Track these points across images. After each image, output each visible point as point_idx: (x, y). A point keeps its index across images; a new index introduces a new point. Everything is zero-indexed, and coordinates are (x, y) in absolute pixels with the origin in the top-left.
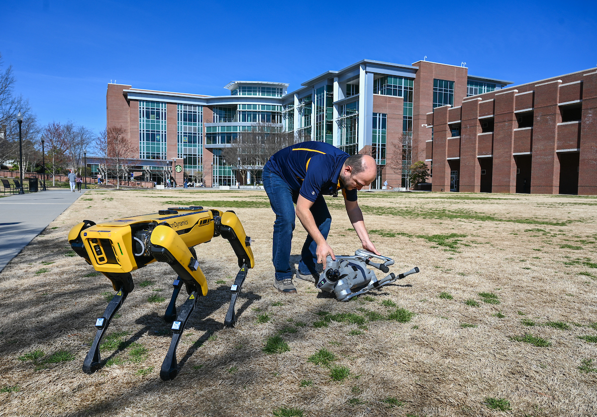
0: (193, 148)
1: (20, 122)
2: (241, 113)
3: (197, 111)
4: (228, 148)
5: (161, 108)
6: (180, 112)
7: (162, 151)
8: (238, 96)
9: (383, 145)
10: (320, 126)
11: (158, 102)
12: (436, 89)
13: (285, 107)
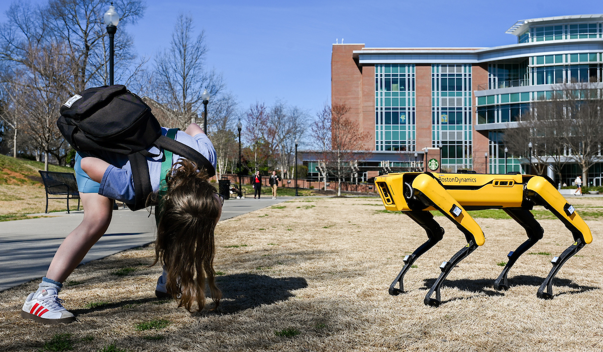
0: (456, 131)
1: (206, 103)
2: (535, 71)
3: (463, 73)
4: (512, 129)
5: (407, 74)
6: (435, 77)
7: (409, 139)
8: (530, 43)
11: (403, 65)
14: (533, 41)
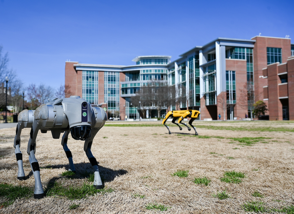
0: (113, 97)
2: (142, 75)
3: (116, 75)
4: (134, 97)
5: (95, 74)
6: (106, 76)
7: (95, 99)
9: (234, 91)
10: (192, 81)
11: (93, 71)
12: (269, 54)
13: (169, 70)
14: (141, 64)
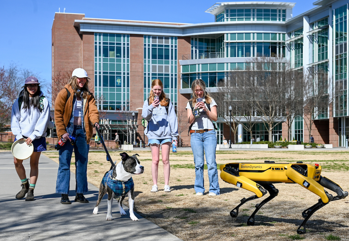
2: (229, 46)
3: (170, 44)
5: (122, 42)
6: (147, 47)
7: (124, 100)
8: (226, 22)
10: (341, 60)
11: (119, 35)
13: (290, 35)
